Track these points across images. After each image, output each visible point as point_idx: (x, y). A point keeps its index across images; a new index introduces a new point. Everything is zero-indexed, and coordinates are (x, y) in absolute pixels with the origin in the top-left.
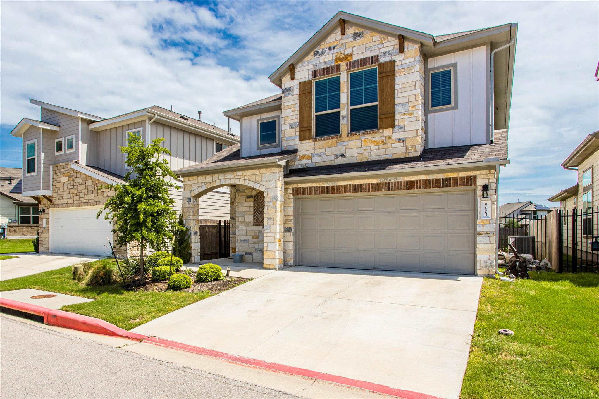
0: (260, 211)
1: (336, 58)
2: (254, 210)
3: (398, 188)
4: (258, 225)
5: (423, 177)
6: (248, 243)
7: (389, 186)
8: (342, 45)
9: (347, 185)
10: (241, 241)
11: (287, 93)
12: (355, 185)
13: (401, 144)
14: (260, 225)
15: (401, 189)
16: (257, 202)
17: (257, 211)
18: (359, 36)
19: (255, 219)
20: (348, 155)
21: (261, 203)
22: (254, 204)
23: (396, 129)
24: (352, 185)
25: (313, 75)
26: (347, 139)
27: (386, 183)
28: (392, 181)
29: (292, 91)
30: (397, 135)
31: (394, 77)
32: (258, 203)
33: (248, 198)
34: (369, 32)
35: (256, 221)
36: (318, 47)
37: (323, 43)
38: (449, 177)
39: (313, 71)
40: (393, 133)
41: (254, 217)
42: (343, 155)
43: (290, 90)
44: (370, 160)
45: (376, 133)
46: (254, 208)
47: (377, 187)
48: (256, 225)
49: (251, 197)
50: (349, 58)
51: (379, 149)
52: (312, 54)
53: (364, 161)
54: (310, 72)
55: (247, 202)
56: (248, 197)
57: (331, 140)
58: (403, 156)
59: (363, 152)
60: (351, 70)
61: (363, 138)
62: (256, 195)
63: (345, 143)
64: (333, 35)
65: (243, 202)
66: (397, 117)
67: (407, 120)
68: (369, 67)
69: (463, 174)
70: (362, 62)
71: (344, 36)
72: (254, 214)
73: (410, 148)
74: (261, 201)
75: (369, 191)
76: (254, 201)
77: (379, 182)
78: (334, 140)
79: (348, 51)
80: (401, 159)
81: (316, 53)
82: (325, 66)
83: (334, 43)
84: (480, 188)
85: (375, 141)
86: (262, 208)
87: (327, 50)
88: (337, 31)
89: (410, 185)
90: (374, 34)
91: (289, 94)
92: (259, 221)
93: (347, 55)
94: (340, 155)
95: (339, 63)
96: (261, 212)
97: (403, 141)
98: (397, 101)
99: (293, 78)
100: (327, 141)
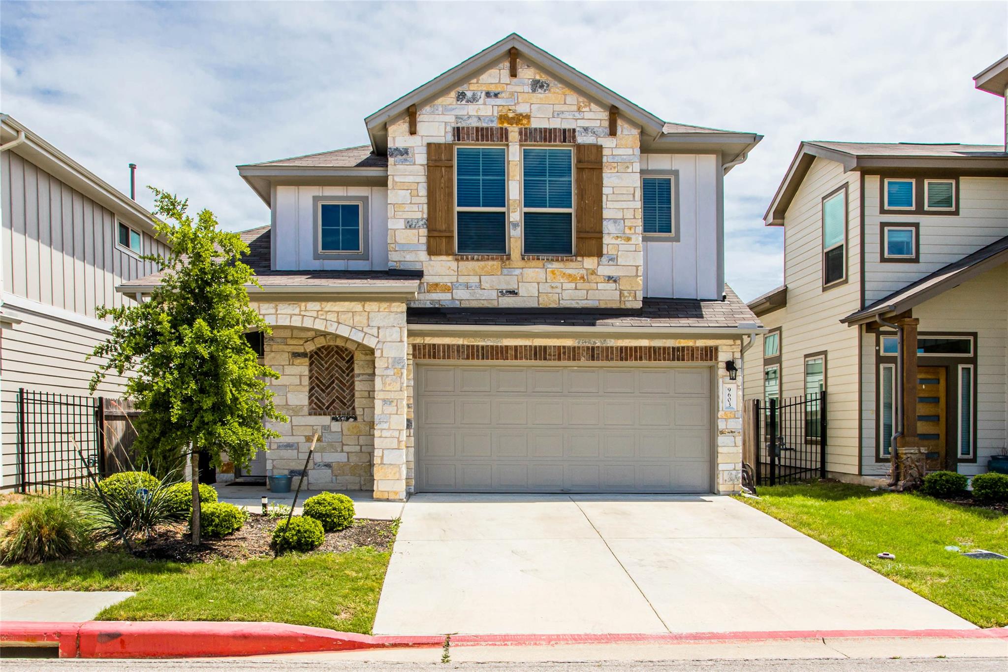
0: (324, 385)
1: (501, 116)
2: (311, 383)
3: (607, 356)
4: (320, 415)
5: (645, 343)
6: (296, 451)
7: (593, 353)
8: (512, 94)
9: (521, 346)
10: (279, 447)
11: (400, 157)
12: (535, 347)
13: (612, 285)
14: (325, 414)
15: (612, 359)
16: (318, 367)
17: (318, 386)
18: (542, 87)
19: (313, 400)
20: (521, 293)
21: (327, 369)
22: (310, 371)
23: (604, 259)
24: (530, 346)
25: (454, 136)
26: (522, 264)
27: (588, 348)
28: (598, 344)
29: (410, 155)
30: (605, 270)
31: (601, 173)
32: (320, 369)
33: (295, 357)
34: (560, 85)
35: (314, 406)
36: (465, 86)
37: (474, 81)
38: (682, 345)
39: (454, 128)
40: (599, 265)
41: (310, 398)
42: (513, 293)
43: (407, 153)
44: (561, 306)
45: (572, 261)
46: (310, 378)
47: (572, 354)
48: (315, 414)
49: (304, 355)
50: (525, 121)
51: (576, 289)
52: (453, 94)
53: (551, 306)
54: (449, 129)
55: (293, 365)
56: (296, 355)
57: (490, 263)
58: (615, 305)
59: (550, 290)
60: (528, 143)
61: (549, 266)
62: (316, 353)
63: (518, 272)
64: (494, 72)
65: (283, 366)
66: (606, 240)
67: (621, 248)
68: (557, 147)
69: (701, 343)
70: (547, 135)
71: (514, 80)
72: (310, 390)
73: (626, 293)
74: (326, 366)
75: (559, 359)
76: (311, 364)
77: (576, 345)
78: (496, 264)
79: (522, 109)
80: (612, 309)
81: (461, 96)
82: (480, 125)
83: (496, 87)
84: (722, 365)
85: (570, 275)
86: (329, 379)
87: (483, 95)
88: (501, 65)
89: (626, 354)
90: (567, 91)
91: (406, 160)
92: (324, 405)
93: (521, 115)
94: (507, 292)
95: (506, 125)
96: (327, 388)
97: (615, 281)
98: (606, 214)
99: (413, 132)
100: (482, 263)
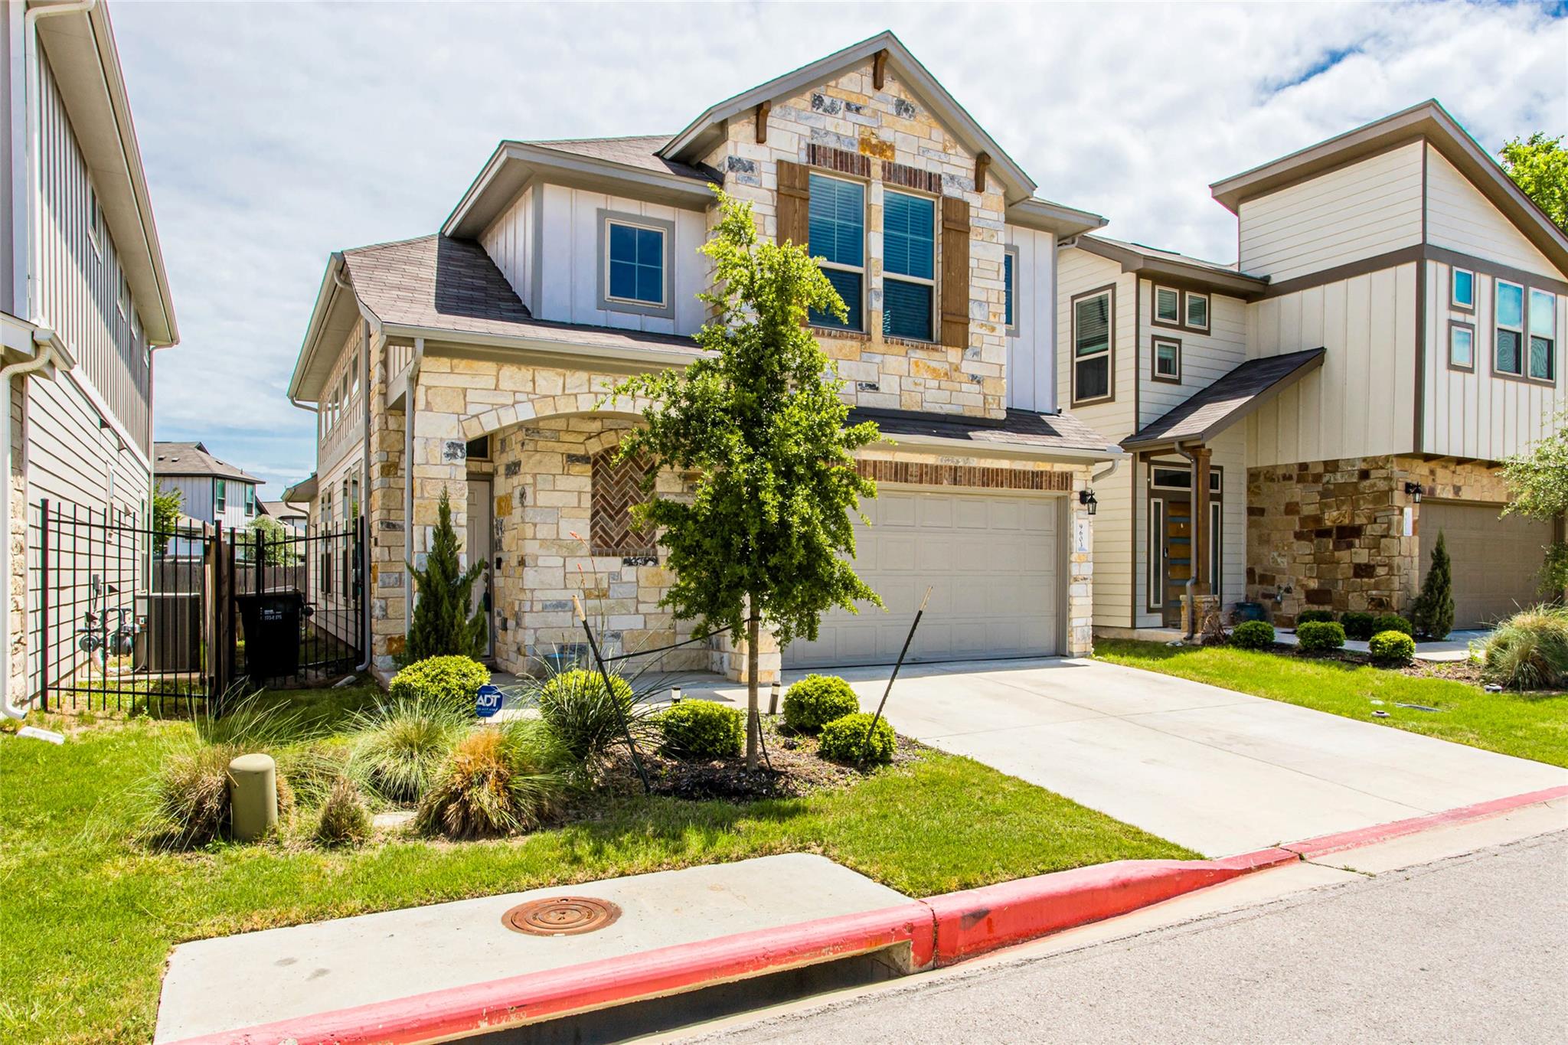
0: (613, 508)
1: (863, 139)
2: (594, 505)
3: (969, 480)
4: (608, 555)
5: (1005, 464)
6: (570, 613)
7: (956, 476)
8: (875, 112)
9: (881, 462)
10: (544, 608)
11: (742, 173)
12: (896, 464)
13: (976, 388)
14: (614, 555)
15: (974, 484)
16: (604, 479)
17: (605, 510)
18: (906, 110)
19: (596, 532)
20: (882, 387)
21: (618, 483)
22: (594, 485)
23: (969, 352)
24: (891, 462)
25: (808, 155)
26: (882, 348)
27: (950, 468)
28: (961, 464)
29: (756, 172)
30: (970, 367)
31: (968, 238)
32: (607, 483)
33: (573, 461)
34: (926, 113)
35: (599, 542)
36: (823, 88)
37: (833, 83)
38: (1041, 469)
39: (809, 145)
40: (962, 359)
41: (592, 528)
42: (873, 387)
43: (751, 169)
44: (925, 410)
45: (937, 350)
46: (593, 496)
47: (930, 475)
48: (601, 554)
49: (584, 459)
50: (889, 153)
51: (939, 388)
52: (808, 96)
53: (913, 409)
54: (803, 145)
55: (568, 474)
56: (572, 459)
57: (849, 343)
58: (979, 414)
59: (913, 388)
60: (892, 184)
61: (913, 355)
62: (602, 457)
63: (878, 359)
64: (853, 76)
65: (554, 475)
66: (973, 328)
67: (986, 339)
68: (921, 195)
69: (1059, 468)
70: (912, 176)
71: (878, 94)
72: (593, 516)
73: (990, 400)
74: (616, 478)
75: (921, 482)
76: (594, 475)
77: (939, 463)
78: (855, 344)
79: (886, 135)
80: (975, 418)
81: (817, 101)
82: (837, 146)
83: (858, 99)
84: (1077, 496)
85: (934, 370)
86: (620, 499)
87: (843, 105)
88: (863, 69)
89: (990, 478)
90: (934, 124)
91: (750, 179)
92: (612, 539)
93: (884, 143)
94: (867, 385)
95: (867, 154)
96: (617, 513)
97: (979, 382)
98: (973, 294)
99: (760, 139)
100: (839, 342)
